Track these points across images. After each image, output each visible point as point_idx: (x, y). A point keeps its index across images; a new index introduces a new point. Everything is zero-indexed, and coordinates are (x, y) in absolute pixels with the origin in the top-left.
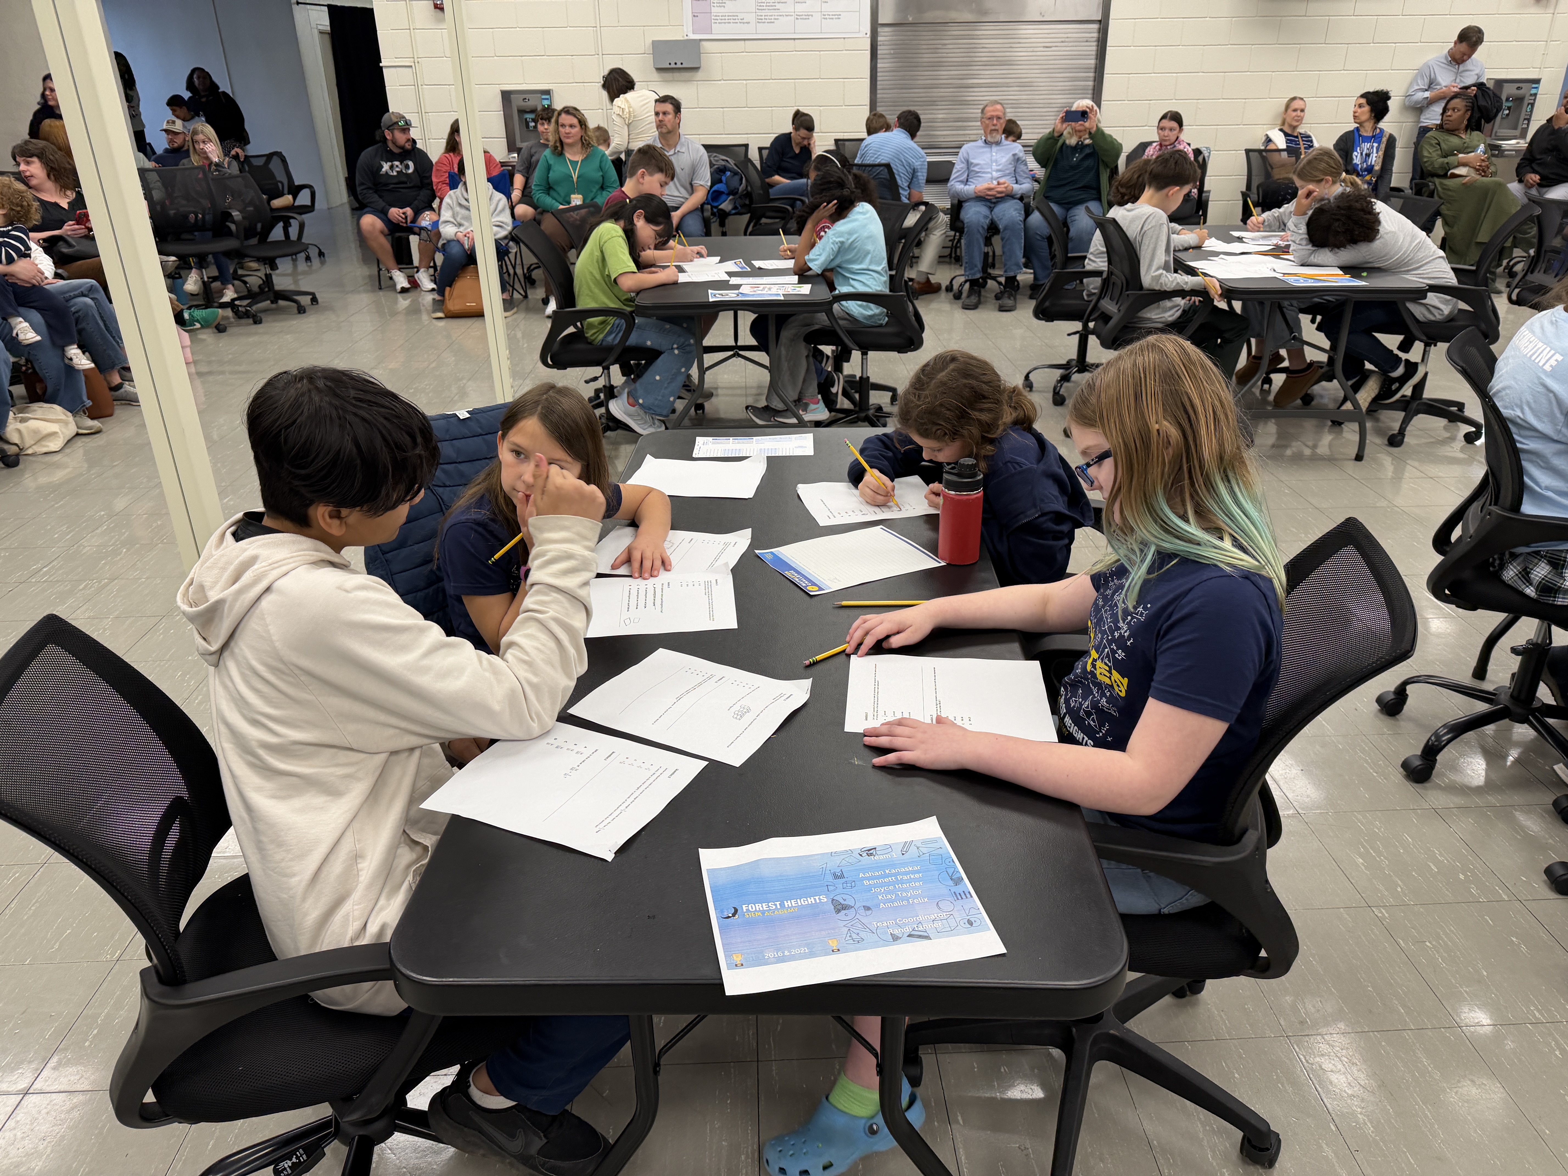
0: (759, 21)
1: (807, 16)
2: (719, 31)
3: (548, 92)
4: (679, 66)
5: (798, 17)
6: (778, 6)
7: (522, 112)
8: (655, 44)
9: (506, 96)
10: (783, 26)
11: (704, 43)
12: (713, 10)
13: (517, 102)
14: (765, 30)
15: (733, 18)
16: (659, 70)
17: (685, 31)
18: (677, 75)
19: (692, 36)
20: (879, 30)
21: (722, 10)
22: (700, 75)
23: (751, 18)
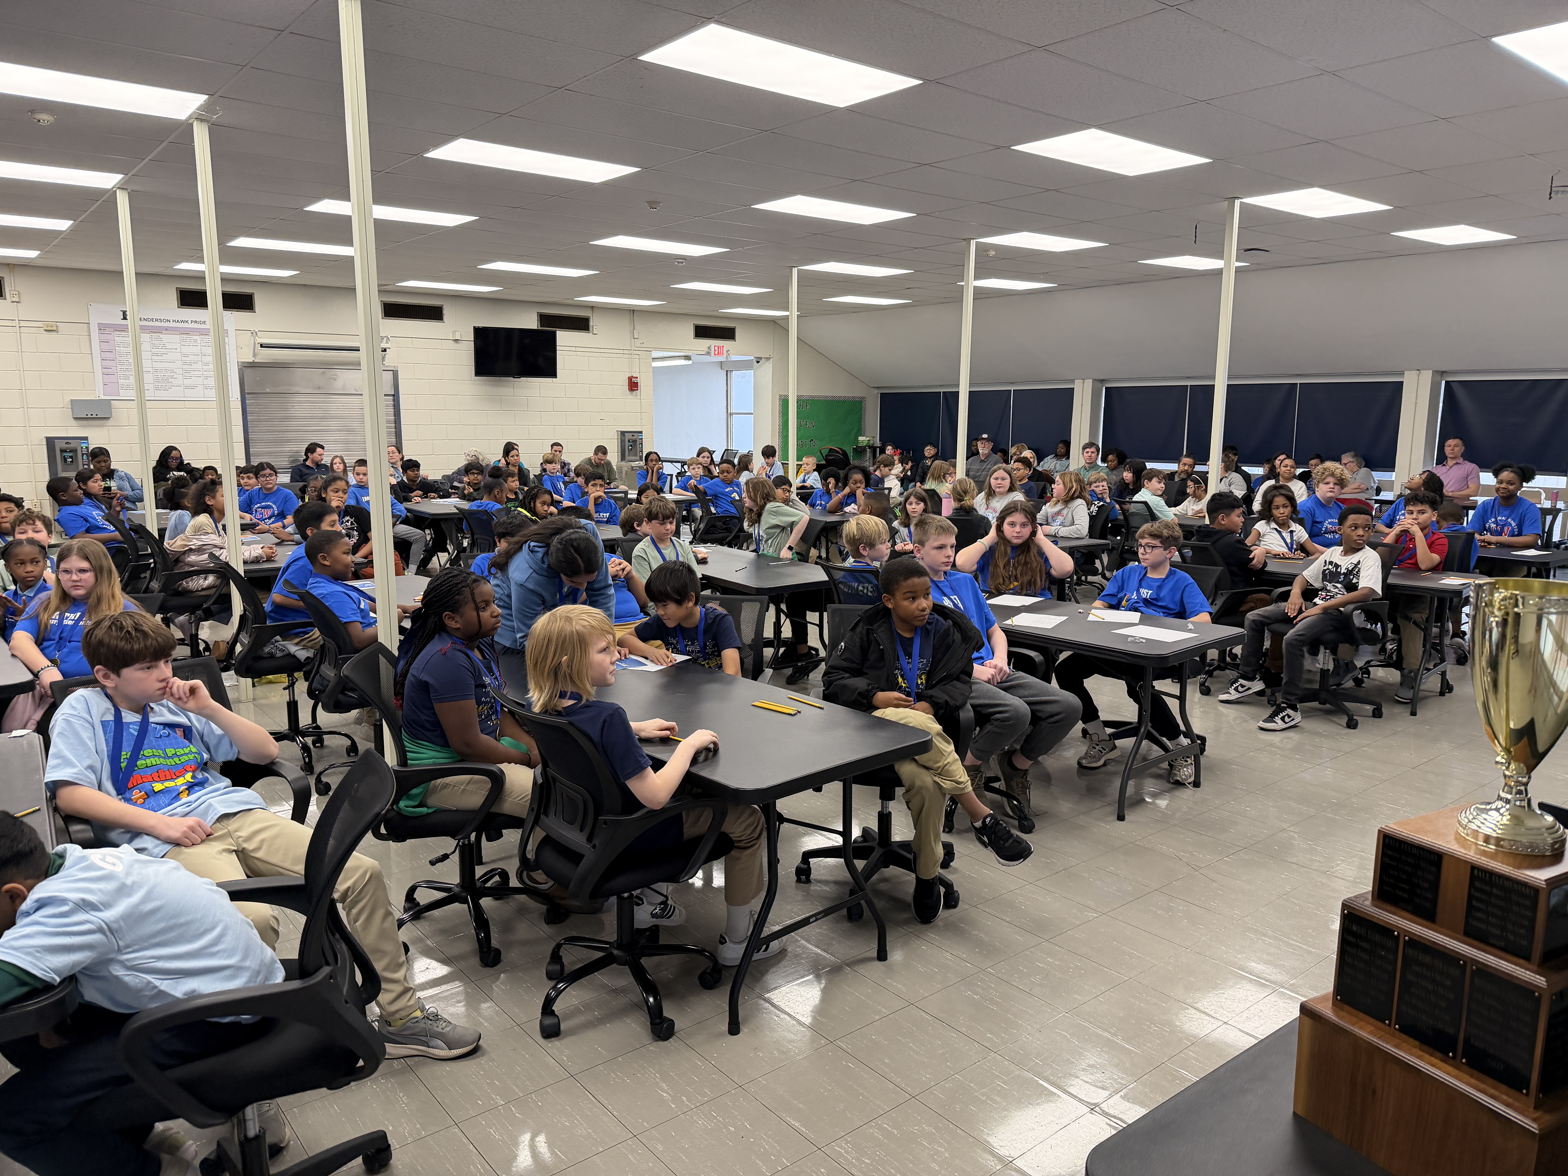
0: (157, 389)
1: (194, 387)
2: (124, 394)
4: (94, 416)
5: (186, 387)
6: (170, 380)
8: (74, 402)
10: (175, 393)
11: (113, 402)
12: (120, 381)
16: (76, 418)
17: (98, 394)
18: (91, 422)
19: (104, 397)
20: (247, 396)
22: (110, 422)
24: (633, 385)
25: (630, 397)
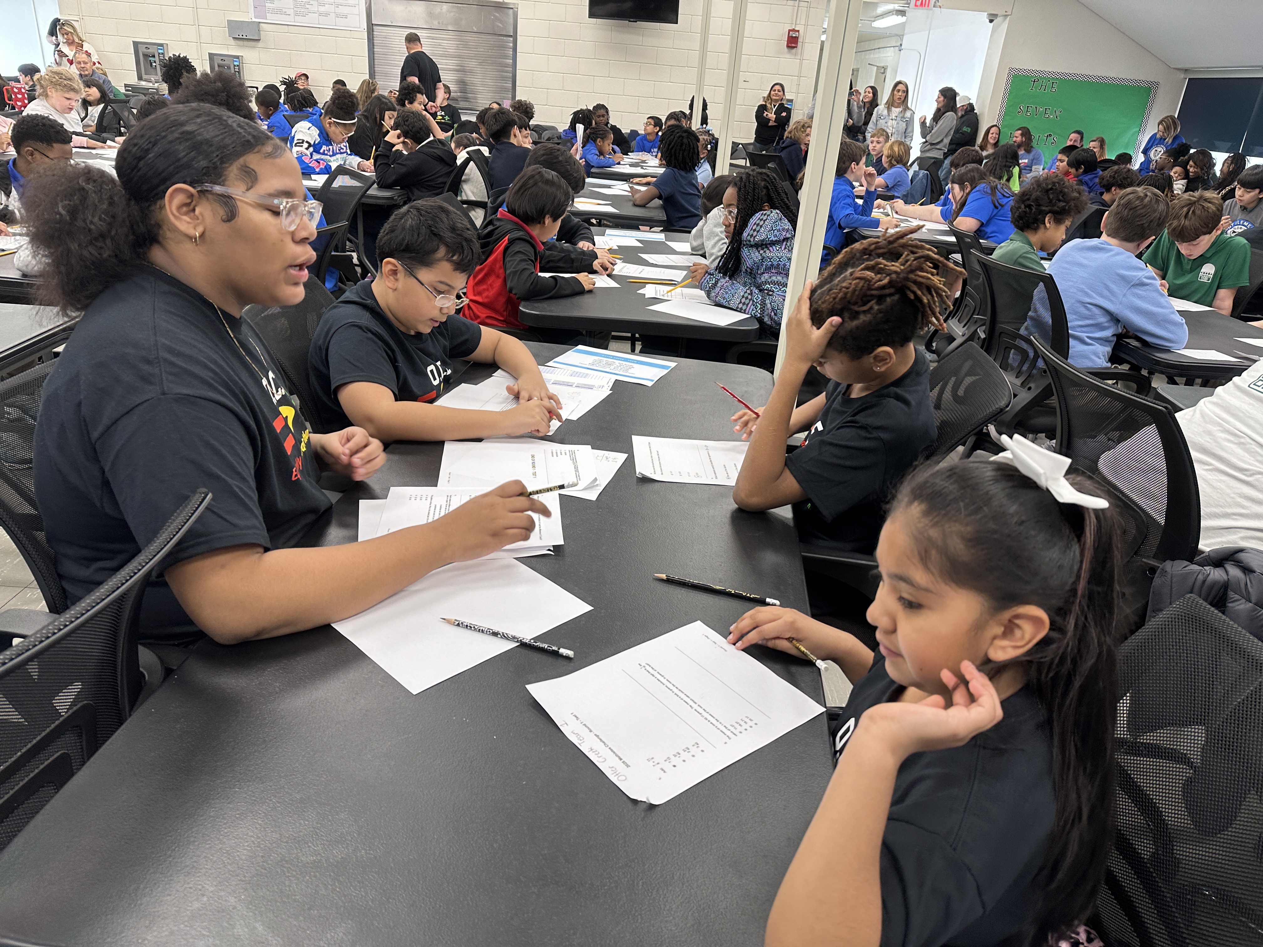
0: (296, 14)
1: (327, 14)
2: (271, 18)
3: (161, 45)
4: (244, 37)
5: (320, 14)
6: (307, 6)
7: (146, 56)
8: (229, 22)
9: (136, 44)
10: (312, 19)
11: (262, 24)
12: (267, 4)
13: (142, 49)
14: (300, 21)
15: (280, 12)
16: (234, 38)
17: (249, 16)
18: (246, 43)
19: (254, 20)
20: (375, 27)
21: (272, 5)
22: (260, 44)
23: (291, 12)
24: (793, 42)
25: (788, 56)
